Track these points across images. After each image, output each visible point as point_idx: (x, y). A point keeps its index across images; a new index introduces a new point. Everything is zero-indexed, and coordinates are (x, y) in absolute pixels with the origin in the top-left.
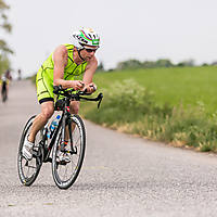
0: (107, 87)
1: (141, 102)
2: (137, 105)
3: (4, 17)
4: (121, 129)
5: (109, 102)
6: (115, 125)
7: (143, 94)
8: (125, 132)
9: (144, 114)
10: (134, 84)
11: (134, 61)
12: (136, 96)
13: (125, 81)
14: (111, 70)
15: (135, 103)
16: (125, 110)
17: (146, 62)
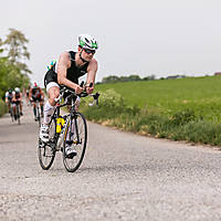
3: (25, 48)
6: (100, 121)
7: (119, 99)
9: (120, 113)
10: (113, 93)
12: (114, 101)
13: (108, 91)
15: (114, 105)
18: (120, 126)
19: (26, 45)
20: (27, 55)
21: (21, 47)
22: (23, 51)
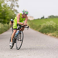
0: (45, 23)
1: (55, 27)
2: (54, 28)
4: (49, 35)
5: (46, 27)
6: (47, 33)
7: (55, 25)
8: (50, 36)
9: (55, 31)
10: (53, 22)
11: (53, 16)
12: (53, 26)
13: (50, 21)
14: (46, 18)
15: (53, 27)
16: (50, 29)
17: (56, 16)
18: (56, 36)
19: (17, 2)
20: (18, 6)
21: (15, 3)
22: (16, 4)
